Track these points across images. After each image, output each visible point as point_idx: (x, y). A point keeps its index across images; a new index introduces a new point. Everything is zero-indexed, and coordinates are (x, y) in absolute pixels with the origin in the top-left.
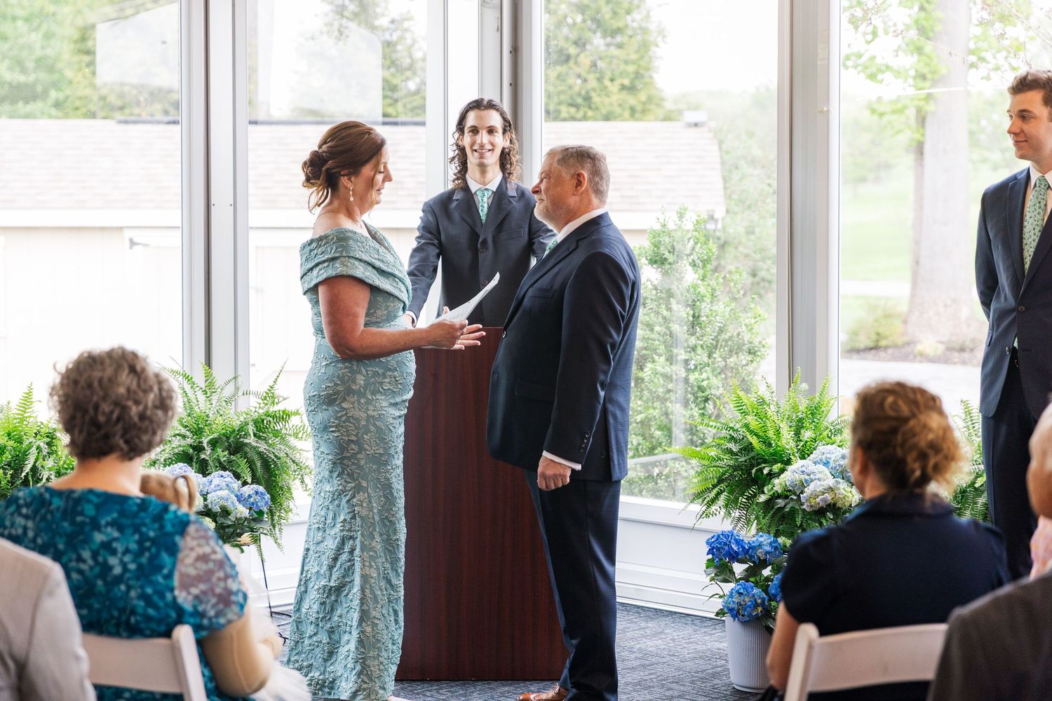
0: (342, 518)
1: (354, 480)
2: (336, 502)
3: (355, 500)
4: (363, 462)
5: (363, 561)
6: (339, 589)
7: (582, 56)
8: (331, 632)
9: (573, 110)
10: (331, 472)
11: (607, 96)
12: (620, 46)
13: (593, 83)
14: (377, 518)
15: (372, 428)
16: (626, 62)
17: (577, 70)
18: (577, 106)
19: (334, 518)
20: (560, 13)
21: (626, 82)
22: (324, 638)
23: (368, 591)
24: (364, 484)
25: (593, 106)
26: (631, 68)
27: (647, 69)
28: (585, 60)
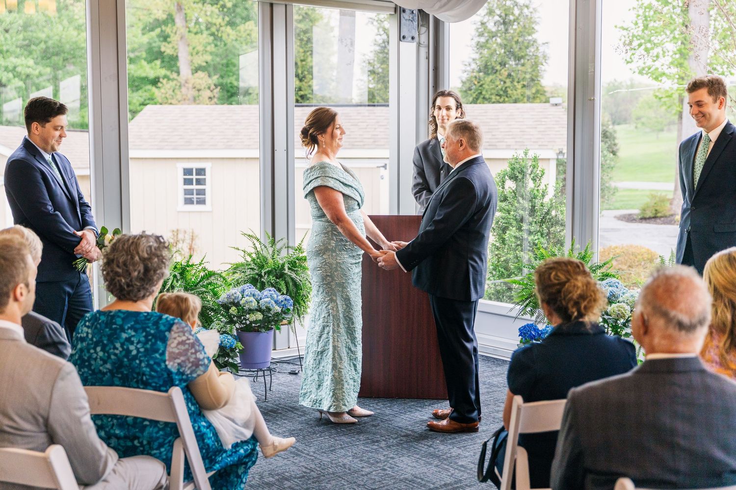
0: (323, 316)
1: (329, 296)
2: (321, 307)
3: (329, 306)
4: (334, 287)
5: (334, 338)
6: (322, 352)
7: (503, 70)
8: (319, 374)
9: (498, 98)
10: (318, 291)
11: (516, 90)
12: (523, 65)
13: (508, 84)
14: (341, 315)
15: (339, 269)
16: (525, 73)
17: (500, 77)
18: (500, 96)
19: (319, 315)
20: (493, 48)
21: (525, 83)
22: (316, 377)
23: (336, 354)
24: (334, 298)
25: (508, 96)
26: (528, 76)
27: (537, 76)
28: (505, 73)
